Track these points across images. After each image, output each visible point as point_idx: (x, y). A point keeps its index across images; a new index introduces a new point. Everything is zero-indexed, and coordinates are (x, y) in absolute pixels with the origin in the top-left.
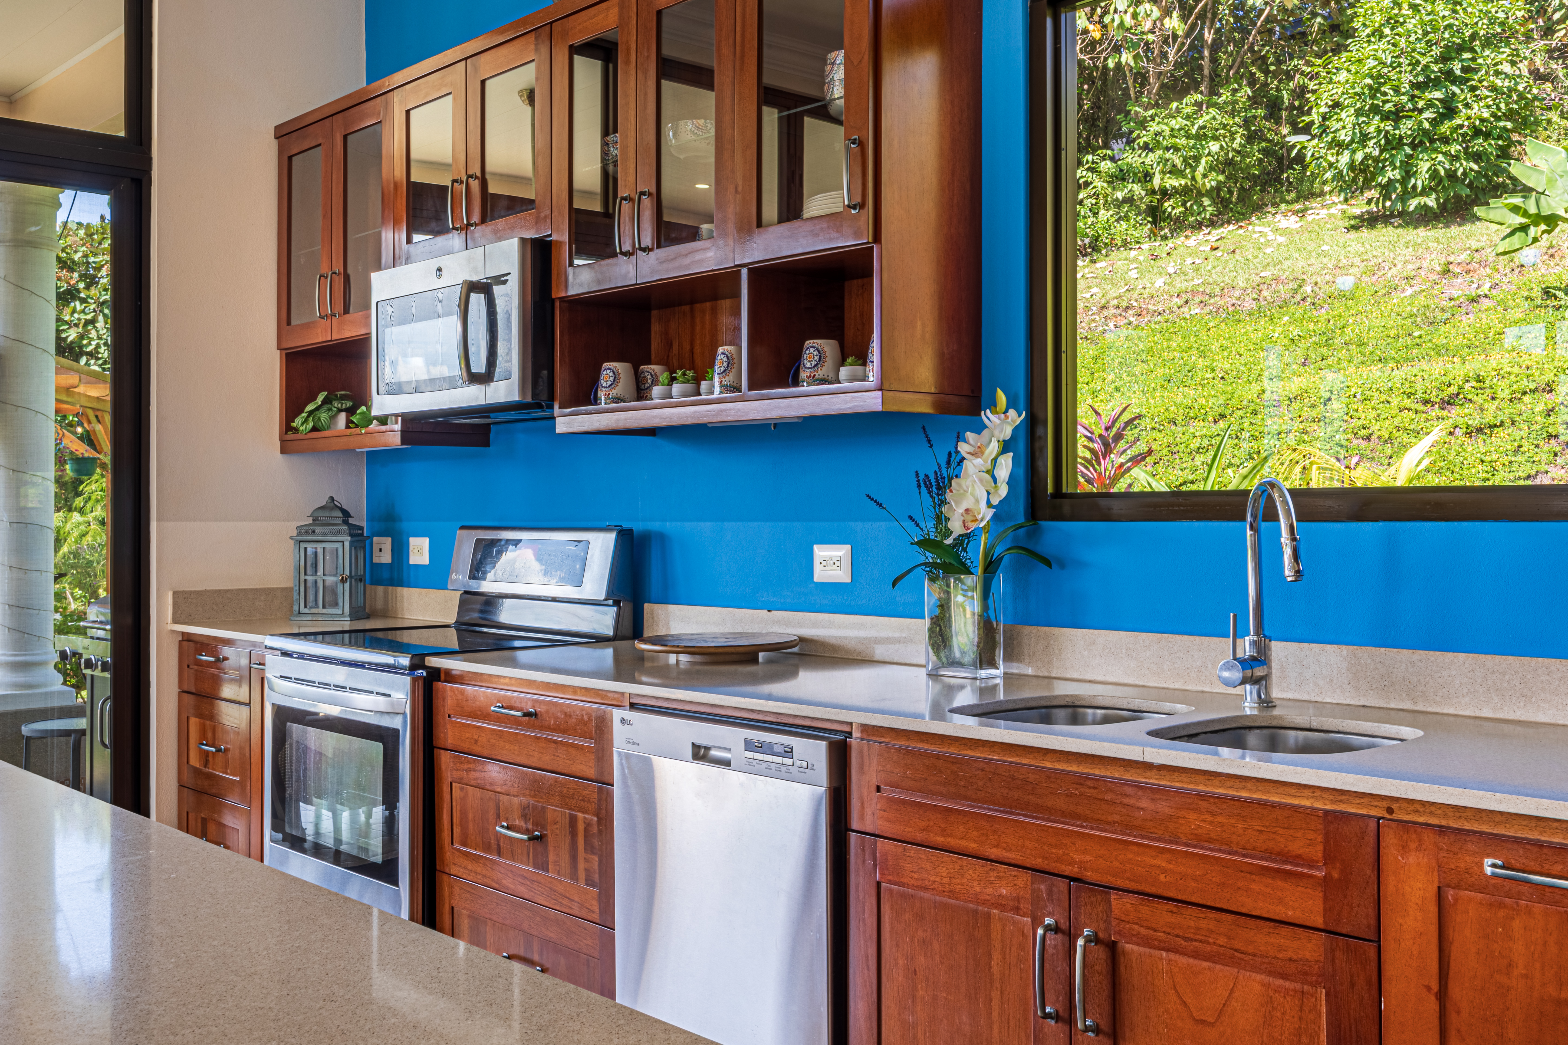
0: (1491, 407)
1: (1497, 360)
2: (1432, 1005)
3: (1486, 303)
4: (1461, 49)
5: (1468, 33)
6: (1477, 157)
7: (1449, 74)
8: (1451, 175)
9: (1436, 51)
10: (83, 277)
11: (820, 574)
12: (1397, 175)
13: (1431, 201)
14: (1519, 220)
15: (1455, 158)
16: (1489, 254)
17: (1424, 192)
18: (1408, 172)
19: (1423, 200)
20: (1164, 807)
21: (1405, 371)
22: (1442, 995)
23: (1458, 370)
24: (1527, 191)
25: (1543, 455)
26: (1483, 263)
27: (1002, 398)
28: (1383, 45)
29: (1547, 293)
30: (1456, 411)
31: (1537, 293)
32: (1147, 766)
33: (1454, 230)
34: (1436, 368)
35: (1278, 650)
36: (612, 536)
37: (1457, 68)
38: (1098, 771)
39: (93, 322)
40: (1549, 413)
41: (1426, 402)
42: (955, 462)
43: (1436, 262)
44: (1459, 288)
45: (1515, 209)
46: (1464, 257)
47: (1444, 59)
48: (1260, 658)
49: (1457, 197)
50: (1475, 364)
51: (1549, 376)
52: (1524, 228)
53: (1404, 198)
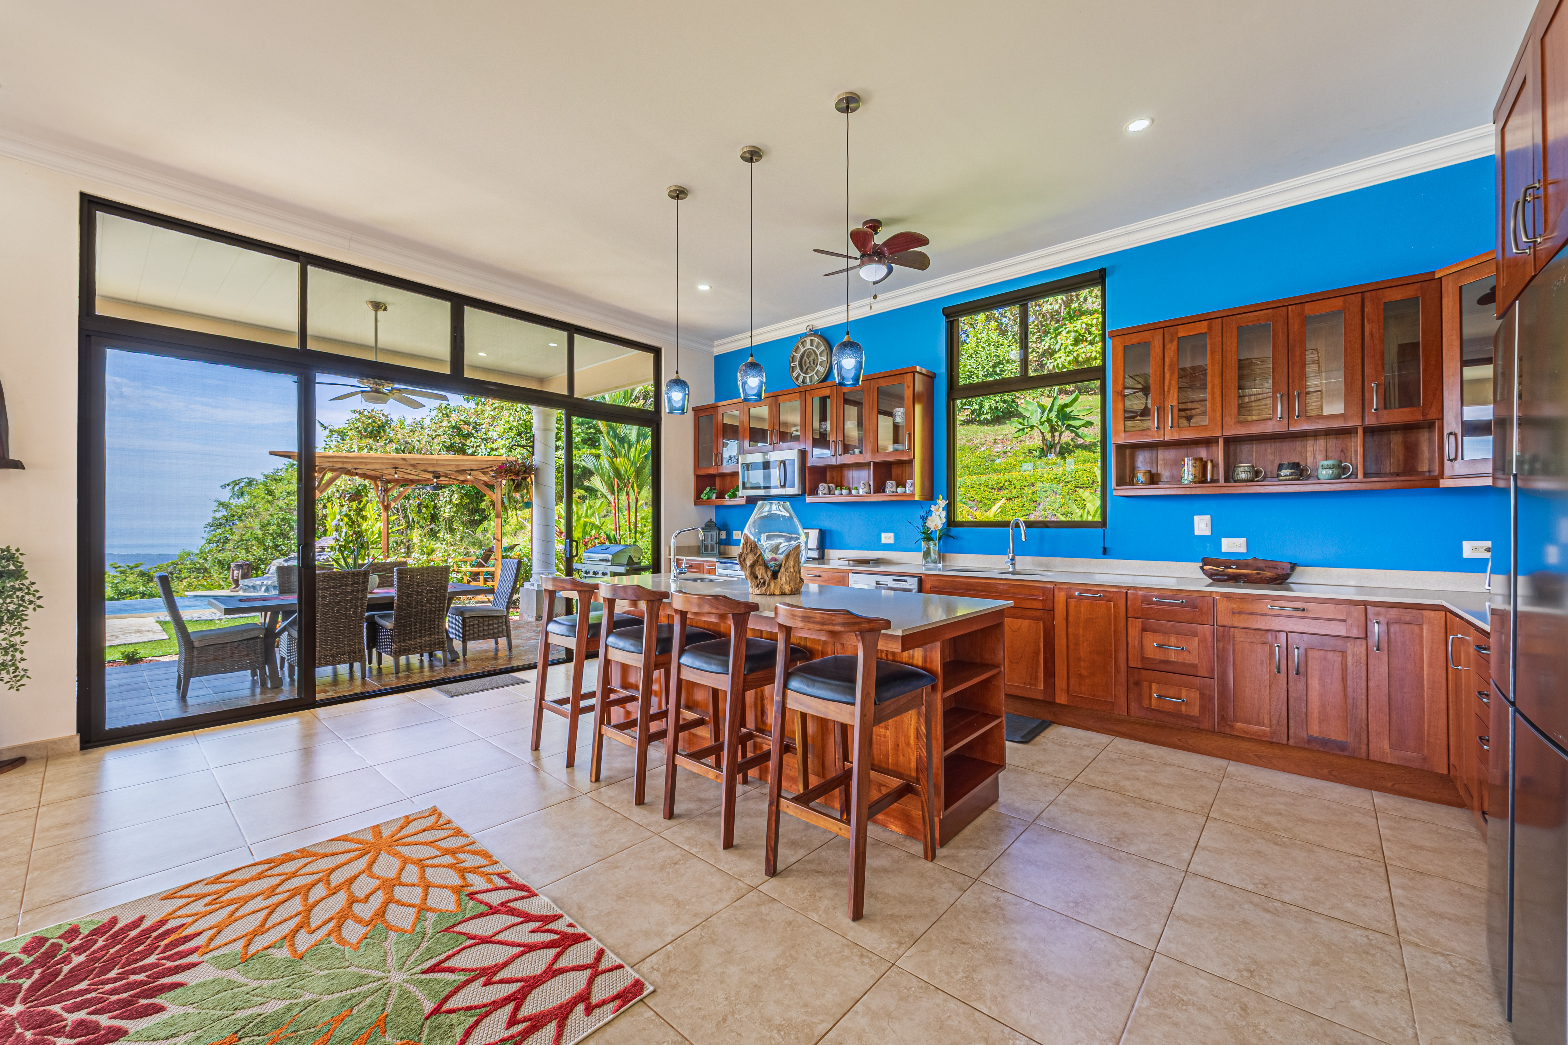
0: (1014, 491)
1: (1015, 474)
2: (1065, 622)
3: (1009, 454)
4: (999, 363)
5: (1001, 358)
6: (1005, 402)
7: (995, 372)
8: (996, 408)
9: (991, 364)
10: (474, 428)
11: (883, 541)
12: (977, 407)
13: (989, 417)
14: (1022, 427)
15: (997, 402)
16: (1010, 436)
17: (987, 413)
18: (981, 406)
19: (986, 416)
20: (1005, 587)
21: (984, 478)
22: (1067, 619)
23: (1003, 477)
24: (1024, 417)
25: (1031, 508)
26: (1008, 440)
27: (941, 497)
28: (972, 361)
29: (1029, 450)
30: (1003, 492)
31: (1026, 450)
32: (1001, 579)
33: (997, 427)
34: (996, 477)
35: (1017, 558)
36: (818, 531)
37: (998, 370)
38: (989, 581)
39: (479, 446)
40: (1033, 493)
41: (992, 489)
42: (929, 512)
43: (991, 438)
44: (999, 448)
45: (1020, 423)
46: (1001, 437)
47: (994, 367)
48: (1013, 559)
49: (998, 416)
50: (1007, 476)
51: (1033, 481)
52: (1023, 429)
53: (979, 415)
